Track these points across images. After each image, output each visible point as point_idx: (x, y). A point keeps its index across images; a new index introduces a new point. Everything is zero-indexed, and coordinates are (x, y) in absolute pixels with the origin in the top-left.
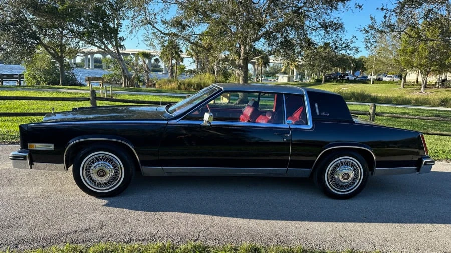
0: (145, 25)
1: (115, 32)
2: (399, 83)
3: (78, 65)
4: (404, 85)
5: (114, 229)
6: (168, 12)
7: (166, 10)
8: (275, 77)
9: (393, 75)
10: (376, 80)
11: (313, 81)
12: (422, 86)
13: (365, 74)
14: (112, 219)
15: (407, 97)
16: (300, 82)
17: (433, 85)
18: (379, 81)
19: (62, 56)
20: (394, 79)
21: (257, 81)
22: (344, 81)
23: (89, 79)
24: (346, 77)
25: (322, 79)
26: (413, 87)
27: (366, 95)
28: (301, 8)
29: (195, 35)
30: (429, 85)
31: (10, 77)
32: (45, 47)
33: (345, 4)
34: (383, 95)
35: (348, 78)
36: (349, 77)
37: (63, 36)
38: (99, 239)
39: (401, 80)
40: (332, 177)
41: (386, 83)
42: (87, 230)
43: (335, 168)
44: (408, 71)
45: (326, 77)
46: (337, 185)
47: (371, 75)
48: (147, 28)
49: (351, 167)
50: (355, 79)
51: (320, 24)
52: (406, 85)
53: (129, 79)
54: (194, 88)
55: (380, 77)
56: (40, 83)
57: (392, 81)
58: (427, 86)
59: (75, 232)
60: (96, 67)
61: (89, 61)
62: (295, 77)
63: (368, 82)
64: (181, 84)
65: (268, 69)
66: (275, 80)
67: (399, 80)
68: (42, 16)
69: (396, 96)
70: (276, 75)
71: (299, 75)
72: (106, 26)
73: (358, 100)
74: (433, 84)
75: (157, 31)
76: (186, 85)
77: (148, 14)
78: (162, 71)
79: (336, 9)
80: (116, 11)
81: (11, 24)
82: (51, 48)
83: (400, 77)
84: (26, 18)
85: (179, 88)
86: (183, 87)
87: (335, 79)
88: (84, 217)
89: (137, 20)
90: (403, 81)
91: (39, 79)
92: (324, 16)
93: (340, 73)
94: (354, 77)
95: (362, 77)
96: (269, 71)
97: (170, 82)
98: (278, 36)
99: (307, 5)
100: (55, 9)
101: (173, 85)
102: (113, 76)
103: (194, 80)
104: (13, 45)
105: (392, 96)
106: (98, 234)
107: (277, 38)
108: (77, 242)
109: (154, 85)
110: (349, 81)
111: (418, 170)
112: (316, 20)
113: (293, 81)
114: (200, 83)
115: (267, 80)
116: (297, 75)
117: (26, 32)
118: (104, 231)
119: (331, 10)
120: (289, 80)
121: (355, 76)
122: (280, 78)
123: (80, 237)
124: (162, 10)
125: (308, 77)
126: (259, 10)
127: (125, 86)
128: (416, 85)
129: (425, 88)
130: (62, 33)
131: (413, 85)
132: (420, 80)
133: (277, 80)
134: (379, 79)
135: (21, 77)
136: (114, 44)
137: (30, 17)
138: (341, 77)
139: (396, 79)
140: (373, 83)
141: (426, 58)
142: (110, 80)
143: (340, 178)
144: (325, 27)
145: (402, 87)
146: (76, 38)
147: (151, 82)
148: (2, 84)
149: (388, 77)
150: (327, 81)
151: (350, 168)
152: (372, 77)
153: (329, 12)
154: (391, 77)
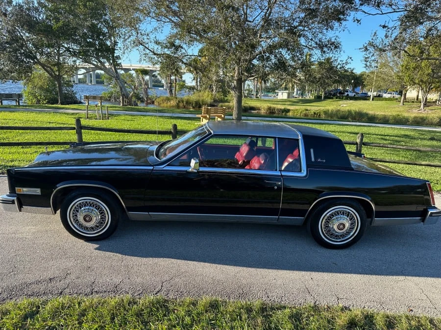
0: (137, 45)
1: (112, 50)
2: (399, 100)
3: (81, 81)
4: (404, 102)
5: (78, 278)
6: (162, 30)
7: (159, 28)
8: (275, 92)
9: (394, 91)
10: (375, 97)
11: (313, 98)
12: (422, 103)
13: (365, 91)
14: (79, 265)
15: (406, 115)
16: (300, 98)
17: (434, 102)
18: (379, 97)
19: (59, 74)
20: (395, 95)
21: (256, 97)
22: (344, 98)
23: (87, 98)
24: (346, 93)
25: (321, 95)
26: (412, 104)
27: (364, 113)
28: (296, 27)
29: (187, 55)
30: (429, 102)
31: (9, 96)
32: (43, 66)
33: (341, 23)
34: (381, 113)
35: (348, 95)
36: (349, 93)
37: (59, 55)
38: (60, 291)
39: (401, 96)
40: (327, 226)
41: (386, 99)
42: (50, 279)
43: (330, 217)
44: (408, 87)
45: (325, 93)
46: (331, 235)
47: (371, 92)
48: (139, 49)
49: (348, 216)
50: (355, 95)
51: (316, 43)
52: (406, 102)
53: (127, 97)
54: (192, 106)
55: (379, 93)
56: (40, 101)
57: (392, 97)
58: (427, 104)
59: (38, 282)
60: (98, 83)
61: (91, 77)
62: (295, 93)
63: (368, 98)
64: (179, 101)
65: (268, 85)
66: (275, 95)
67: (399, 96)
68: (38, 34)
69: (394, 114)
70: (276, 91)
71: (300, 90)
72: (102, 44)
73: (355, 119)
74: (434, 100)
75: (149, 51)
76: (185, 103)
77: (139, 34)
78: (162, 86)
79: (332, 28)
80: (112, 28)
81: (7, 43)
82: (48, 67)
83: (401, 93)
84: (22, 36)
85: (178, 106)
86: (181, 105)
87: (334, 95)
88: (51, 263)
89: (129, 40)
90: (403, 98)
91: (39, 98)
92: (320, 36)
93: (340, 89)
94: (354, 94)
95: (362, 94)
96: (270, 86)
97: (168, 99)
98: (272, 57)
99: (303, 24)
100: (51, 27)
101: (172, 102)
102: (112, 93)
103: (194, 97)
104: (10, 64)
105: (390, 114)
106: (60, 285)
107: (271, 60)
108: (38, 295)
109: (153, 103)
110: (348, 98)
111: (423, 220)
112: (312, 40)
113: (293, 97)
114: (199, 100)
115: (267, 96)
116: (298, 90)
117: (22, 51)
118: (67, 281)
119: (327, 29)
120: (288, 97)
121: (355, 92)
122: (280, 94)
123: (42, 287)
124: (155, 29)
125: (308, 93)
126: (253, 29)
127: (123, 105)
128: (416, 102)
129: (425, 105)
130: (58, 51)
131: (413, 102)
132: (420, 97)
133: (277, 95)
134: (379, 95)
135: (20, 96)
136: (111, 62)
137: (26, 35)
138: (340, 93)
139: (396, 96)
140: (373, 100)
141: (428, 74)
142: (110, 97)
143: (335, 227)
144: (321, 46)
145: (401, 104)
146: (73, 56)
147: (150, 99)
148: (2, 104)
149: (388, 93)
150: (326, 98)
151: (346, 217)
152: (372, 94)
153: (325, 31)
154: (391, 93)
